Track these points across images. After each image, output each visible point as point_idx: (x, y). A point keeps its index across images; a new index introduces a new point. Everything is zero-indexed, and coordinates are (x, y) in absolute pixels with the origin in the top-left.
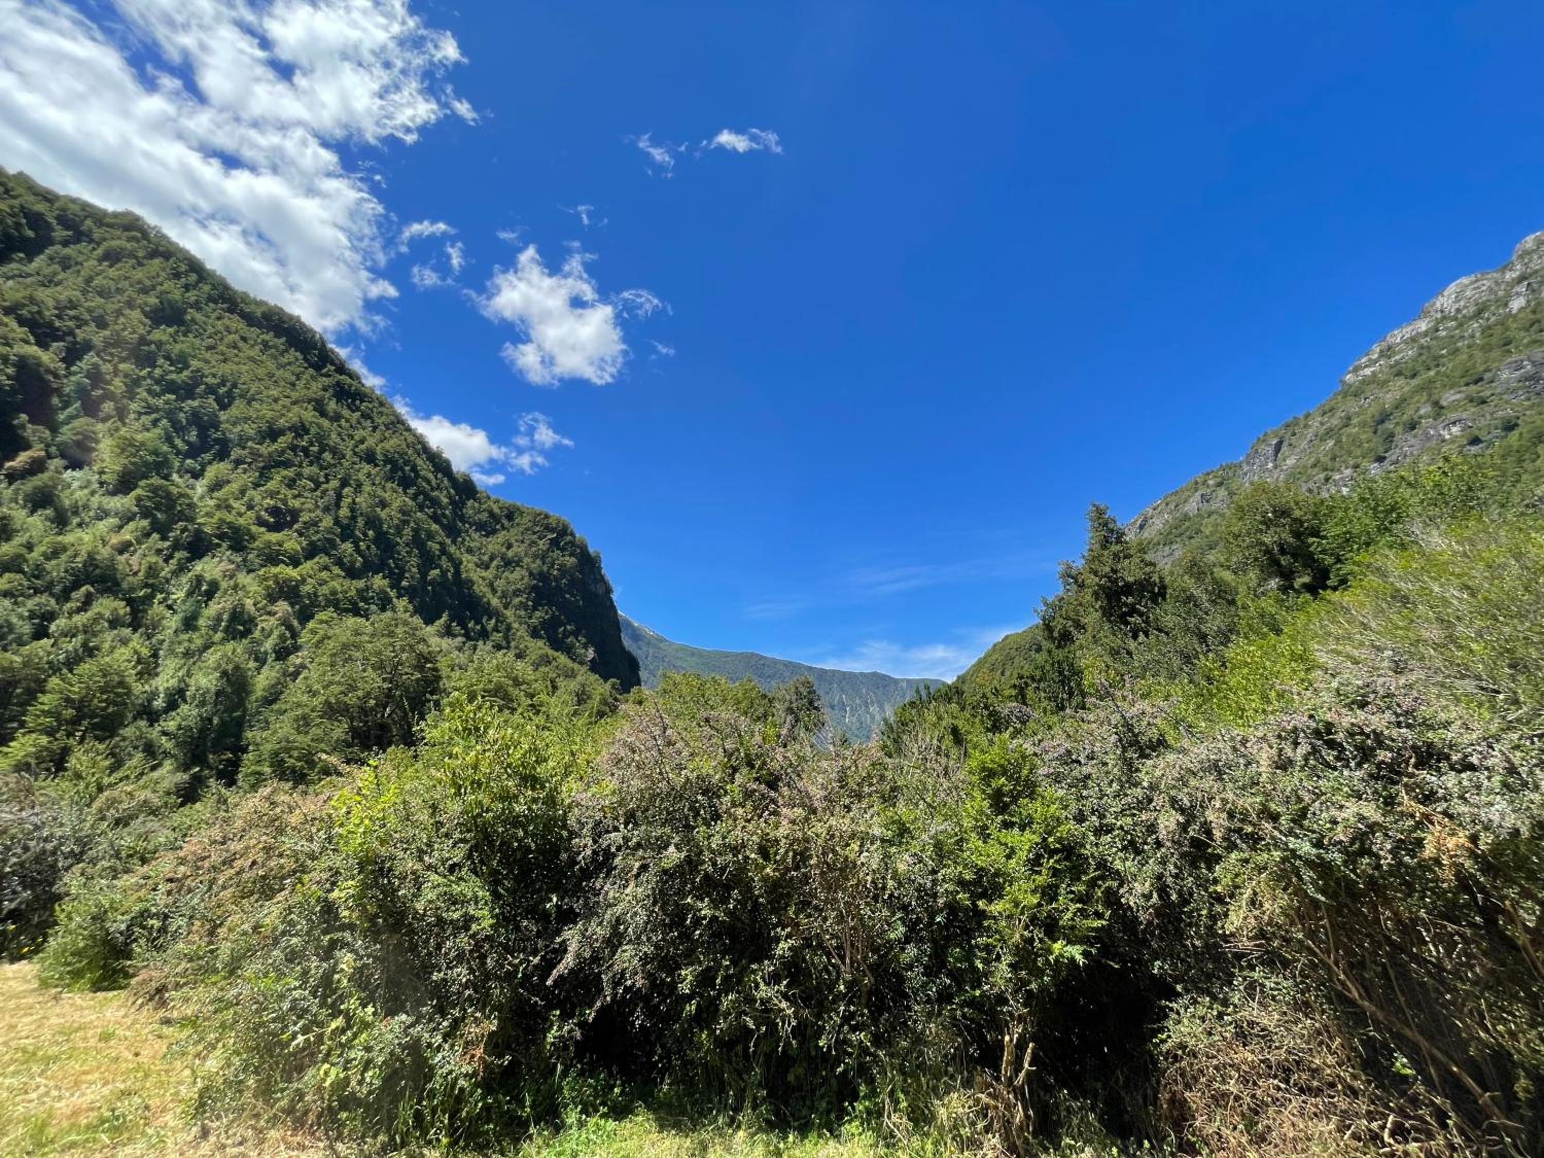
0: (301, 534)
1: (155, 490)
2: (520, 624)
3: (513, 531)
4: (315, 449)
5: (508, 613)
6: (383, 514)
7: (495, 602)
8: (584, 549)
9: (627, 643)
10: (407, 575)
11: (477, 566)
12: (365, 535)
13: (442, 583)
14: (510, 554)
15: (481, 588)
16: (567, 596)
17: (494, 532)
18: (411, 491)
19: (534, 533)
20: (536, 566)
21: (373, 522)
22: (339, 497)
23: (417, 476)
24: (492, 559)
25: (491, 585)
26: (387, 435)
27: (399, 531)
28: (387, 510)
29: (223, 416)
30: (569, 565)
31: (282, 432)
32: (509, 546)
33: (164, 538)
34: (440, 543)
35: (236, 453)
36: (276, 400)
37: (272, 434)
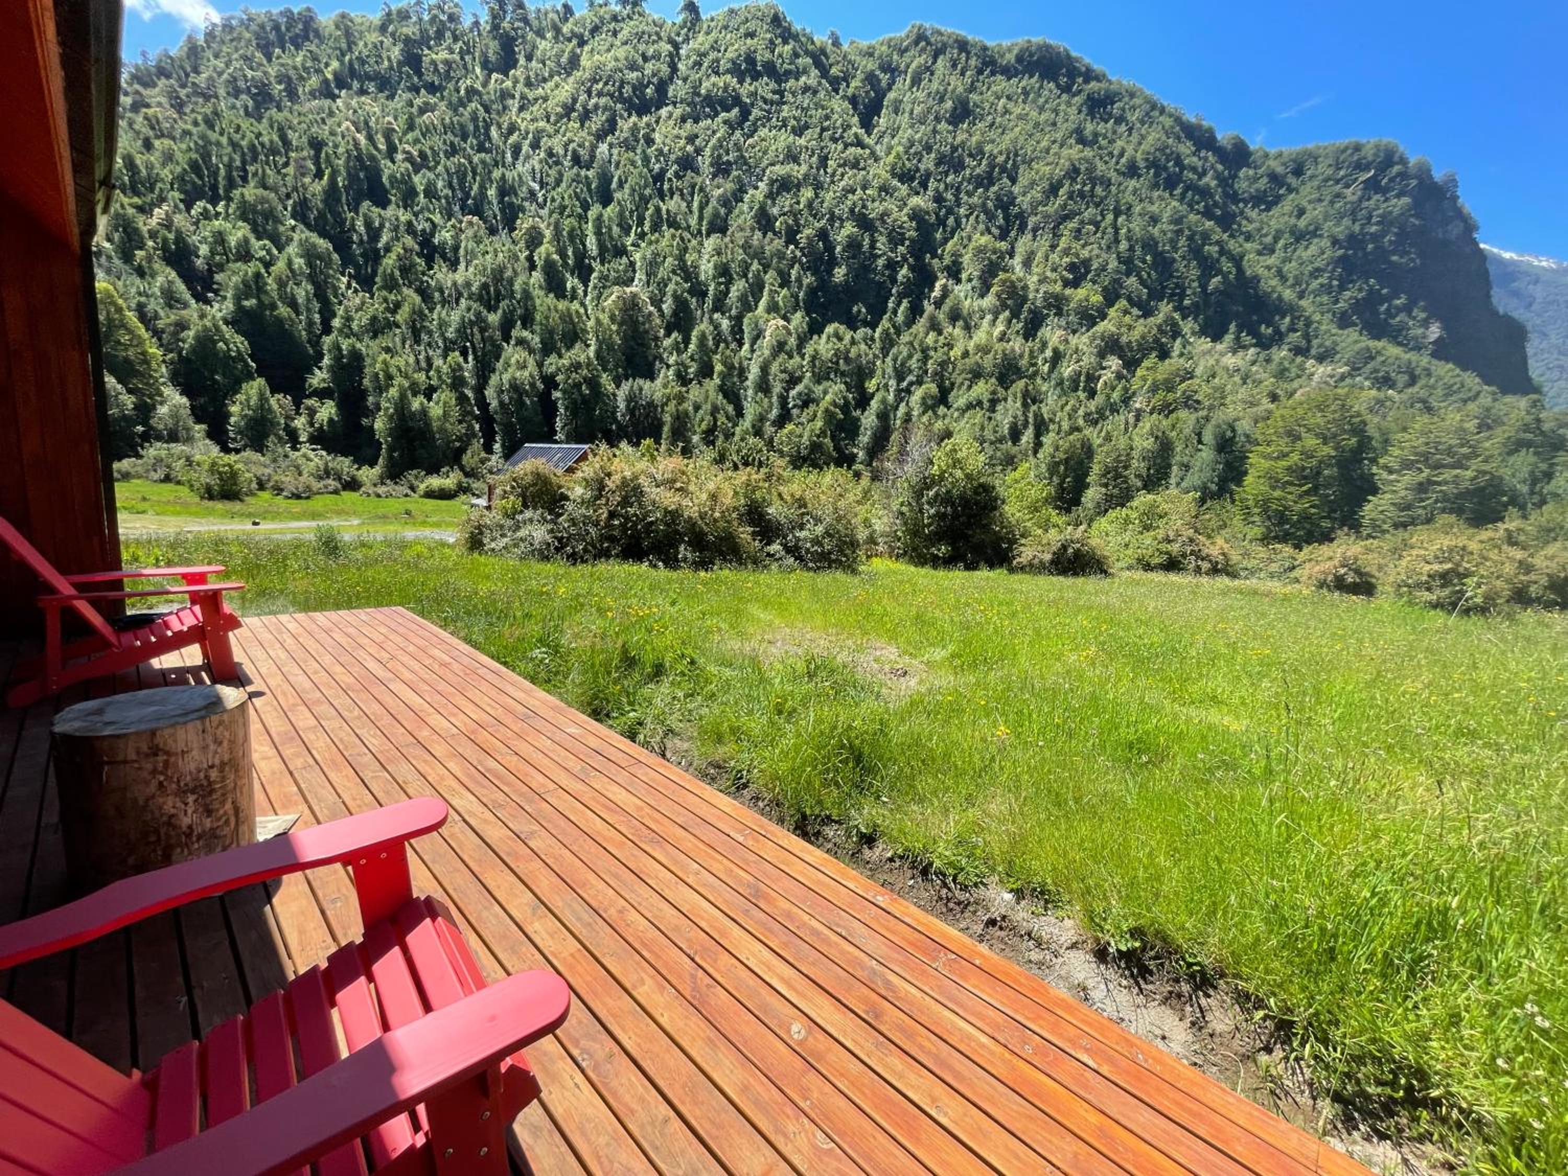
0: (1094, 282)
1: (1004, 282)
2: (1322, 314)
3: (1306, 190)
4: (1087, 188)
5: (1303, 303)
6: (1155, 231)
7: (1288, 294)
8: (1424, 175)
9: (1501, 301)
10: (1188, 292)
11: (1260, 253)
12: (1144, 262)
13: (1225, 293)
14: (1302, 223)
15: (1270, 283)
16: (1395, 258)
17: (1278, 199)
18: (1178, 191)
19: (1337, 182)
20: (1340, 231)
21: (1150, 245)
22: (1117, 230)
23: (1183, 168)
24: (1276, 239)
25: (1280, 274)
26: (1143, 132)
27: (1173, 243)
28: (1159, 226)
29: (1016, 189)
30: (1396, 211)
31: (1060, 184)
32: (1301, 212)
33: (1019, 321)
34: (1218, 243)
35: (1032, 221)
36: (1047, 151)
37: (1053, 190)
